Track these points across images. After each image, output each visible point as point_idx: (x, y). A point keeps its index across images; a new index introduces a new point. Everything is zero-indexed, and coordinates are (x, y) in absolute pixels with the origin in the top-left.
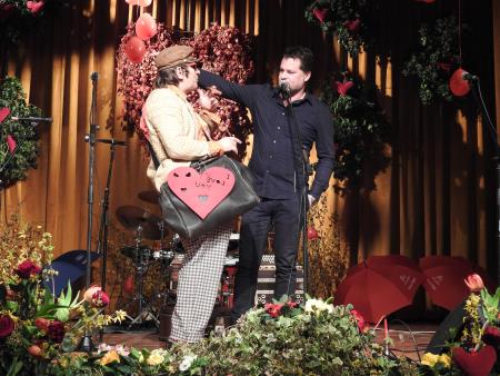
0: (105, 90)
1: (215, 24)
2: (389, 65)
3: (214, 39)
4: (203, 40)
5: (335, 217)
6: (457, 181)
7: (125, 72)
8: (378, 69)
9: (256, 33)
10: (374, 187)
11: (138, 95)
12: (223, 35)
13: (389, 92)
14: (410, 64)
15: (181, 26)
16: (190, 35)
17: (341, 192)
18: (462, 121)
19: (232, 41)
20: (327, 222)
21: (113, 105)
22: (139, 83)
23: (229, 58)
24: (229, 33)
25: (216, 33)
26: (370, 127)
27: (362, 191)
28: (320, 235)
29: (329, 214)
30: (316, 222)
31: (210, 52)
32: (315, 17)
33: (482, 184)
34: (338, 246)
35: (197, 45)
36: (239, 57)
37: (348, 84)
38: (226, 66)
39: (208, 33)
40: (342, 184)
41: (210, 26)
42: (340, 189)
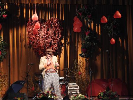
0: (23, 37)
1: (52, 18)
2: (100, 26)
3: (52, 22)
4: (49, 22)
5: (86, 68)
6: (119, 57)
7: (29, 32)
8: (97, 27)
9: (63, 19)
10: (96, 60)
11: (33, 38)
12: (55, 21)
13: (100, 34)
14: (105, 26)
15: (43, 18)
16: (45, 21)
17: (87, 61)
18: (120, 40)
19: (57, 23)
20: (84, 70)
21: (26, 41)
22: (33, 35)
23: (56, 27)
24: (56, 20)
25: (52, 20)
26: (95, 44)
27: (93, 61)
28: (82, 73)
29: (84, 67)
30: (81, 69)
31: (51, 26)
32: (79, 14)
33: (125, 58)
34: (87, 76)
35: (48, 24)
36: (59, 27)
37: (88, 32)
38: (56, 29)
39: (50, 20)
40: (88, 59)
41: (51, 18)
42: (87, 60)
